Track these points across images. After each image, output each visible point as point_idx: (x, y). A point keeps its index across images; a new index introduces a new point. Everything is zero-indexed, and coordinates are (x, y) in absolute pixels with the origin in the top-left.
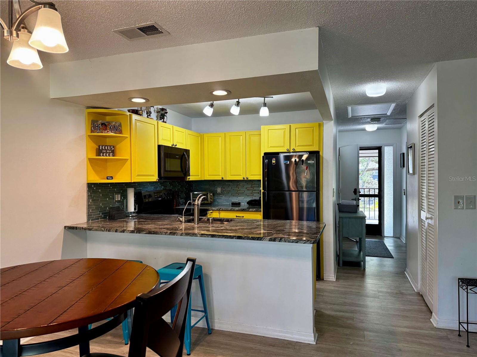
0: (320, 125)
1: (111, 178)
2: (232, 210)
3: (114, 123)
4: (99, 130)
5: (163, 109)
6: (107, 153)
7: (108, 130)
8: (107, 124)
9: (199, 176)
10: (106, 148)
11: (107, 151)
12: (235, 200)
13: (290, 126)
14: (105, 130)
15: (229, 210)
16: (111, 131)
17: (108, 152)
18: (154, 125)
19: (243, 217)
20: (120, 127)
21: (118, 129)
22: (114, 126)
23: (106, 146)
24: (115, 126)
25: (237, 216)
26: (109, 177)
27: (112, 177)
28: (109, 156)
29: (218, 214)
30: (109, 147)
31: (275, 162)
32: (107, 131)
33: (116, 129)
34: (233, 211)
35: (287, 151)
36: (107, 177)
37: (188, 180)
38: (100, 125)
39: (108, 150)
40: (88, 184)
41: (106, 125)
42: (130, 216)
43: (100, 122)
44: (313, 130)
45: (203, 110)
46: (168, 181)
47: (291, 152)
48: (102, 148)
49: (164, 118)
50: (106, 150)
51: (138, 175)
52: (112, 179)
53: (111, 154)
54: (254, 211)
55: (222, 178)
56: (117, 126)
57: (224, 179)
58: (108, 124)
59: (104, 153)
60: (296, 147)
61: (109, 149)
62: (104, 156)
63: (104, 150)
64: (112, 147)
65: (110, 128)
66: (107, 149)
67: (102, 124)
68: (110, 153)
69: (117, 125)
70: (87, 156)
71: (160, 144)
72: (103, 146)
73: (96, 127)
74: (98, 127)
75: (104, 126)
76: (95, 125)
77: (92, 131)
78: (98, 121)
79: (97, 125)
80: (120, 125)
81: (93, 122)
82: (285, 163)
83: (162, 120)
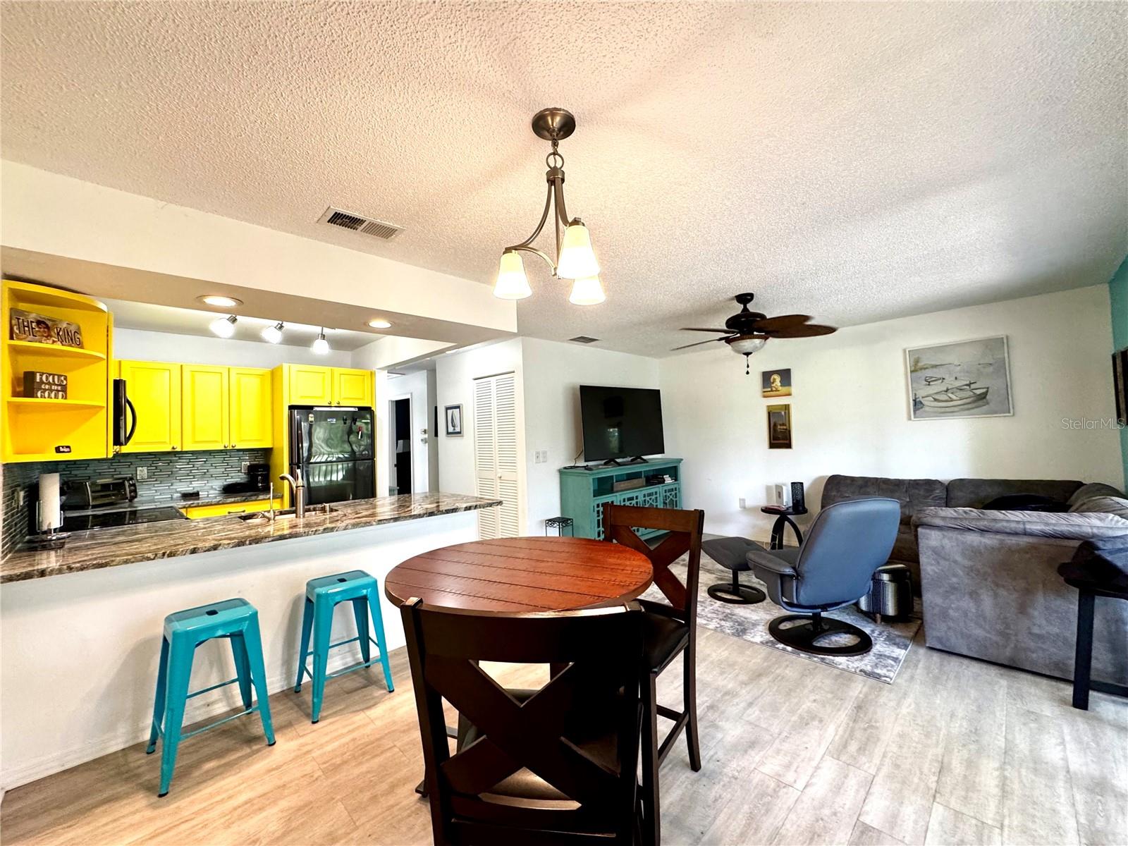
0: (371, 374)
1: (68, 450)
3: (65, 325)
6: (51, 390)
7: (55, 339)
8: (49, 324)
10: (51, 379)
11: (51, 387)
12: (180, 488)
13: (332, 369)
14: (46, 337)
16: (61, 342)
17: (54, 390)
20: (78, 336)
21: (74, 338)
22: (66, 331)
23: (50, 375)
24: (69, 330)
27: (68, 447)
28: (56, 397)
30: (56, 377)
31: (313, 419)
32: (51, 341)
33: (72, 340)
36: (59, 448)
38: (33, 324)
39: (54, 384)
40: (5, 466)
41: (47, 327)
48: (41, 379)
50: (49, 383)
52: (70, 452)
53: (61, 394)
56: (73, 333)
58: (53, 325)
59: (45, 390)
60: (341, 399)
61: (56, 382)
62: (45, 398)
63: (46, 384)
64: (62, 379)
65: (58, 334)
66: (51, 381)
67: (38, 322)
68: (58, 391)
69: (73, 329)
70: (3, 397)
72: (43, 373)
73: (24, 326)
75: (44, 328)
76: (21, 321)
77: (15, 336)
78: (27, 314)
79: (25, 323)
80: (79, 331)
81: (16, 314)
82: (329, 421)
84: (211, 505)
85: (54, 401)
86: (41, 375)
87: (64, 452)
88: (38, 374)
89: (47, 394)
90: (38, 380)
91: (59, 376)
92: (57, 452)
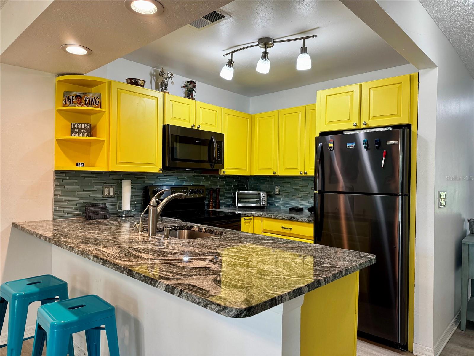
0: (411, 79)
2: (276, 217)
3: (91, 95)
4: (72, 104)
5: (190, 82)
6: (80, 132)
7: (83, 104)
8: (82, 96)
9: (246, 169)
10: (80, 126)
11: (80, 130)
12: (297, 204)
13: (361, 86)
14: (79, 103)
15: (273, 217)
16: (87, 105)
17: (82, 132)
18: (158, 98)
19: (291, 229)
20: (99, 100)
21: (96, 102)
22: (91, 98)
23: (79, 124)
24: (93, 97)
25: (283, 227)
26: (79, 163)
27: (83, 164)
28: (83, 135)
29: (260, 222)
30: (83, 125)
31: (332, 145)
32: (81, 105)
33: (93, 102)
34: (278, 219)
35: (354, 127)
36: (77, 164)
37: (222, 174)
38: (74, 98)
39: (82, 129)
40: (56, 172)
41: (81, 98)
42: (123, 216)
43: (74, 93)
44: (399, 89)
45: (219, 73)
46: (202, 175)
47: (362, 128)
48: (74, 126)
49: (192, 95)
50: (79, 128)
51: (121, 163)
53: (86, 134)
54: (306, 222)
55: (274, 173)
56: (95, 99)
57: (277, 174)
58: (84, 96)
59: (77, 132)
60: (369, 119)
63: (77, 129)
64: (87, 125)
65: (86, 100)
66: (80, 127)
67: (77, 96)
68: (84, 132)
69: (95, 96)
70: (55, 137)
71: (166, 123)
72: (76, 123)
73: (69, 100)
74: (71, 100)
75: (79, 99)
76: (67, 97)
77: (64, 105)
78: (72, 93)
79: (69, 98)
80: (100, 97)
81: (66, 94)
82: (348, 146)
83: (190, 96)
84: (271, 218)
85: (81, 137)
86: (74, 125)
87: (80, 166)
88: (73, 124)
89: (77, 134)
90: (72, 127)
91: (85, 124)
92: (77, 166)
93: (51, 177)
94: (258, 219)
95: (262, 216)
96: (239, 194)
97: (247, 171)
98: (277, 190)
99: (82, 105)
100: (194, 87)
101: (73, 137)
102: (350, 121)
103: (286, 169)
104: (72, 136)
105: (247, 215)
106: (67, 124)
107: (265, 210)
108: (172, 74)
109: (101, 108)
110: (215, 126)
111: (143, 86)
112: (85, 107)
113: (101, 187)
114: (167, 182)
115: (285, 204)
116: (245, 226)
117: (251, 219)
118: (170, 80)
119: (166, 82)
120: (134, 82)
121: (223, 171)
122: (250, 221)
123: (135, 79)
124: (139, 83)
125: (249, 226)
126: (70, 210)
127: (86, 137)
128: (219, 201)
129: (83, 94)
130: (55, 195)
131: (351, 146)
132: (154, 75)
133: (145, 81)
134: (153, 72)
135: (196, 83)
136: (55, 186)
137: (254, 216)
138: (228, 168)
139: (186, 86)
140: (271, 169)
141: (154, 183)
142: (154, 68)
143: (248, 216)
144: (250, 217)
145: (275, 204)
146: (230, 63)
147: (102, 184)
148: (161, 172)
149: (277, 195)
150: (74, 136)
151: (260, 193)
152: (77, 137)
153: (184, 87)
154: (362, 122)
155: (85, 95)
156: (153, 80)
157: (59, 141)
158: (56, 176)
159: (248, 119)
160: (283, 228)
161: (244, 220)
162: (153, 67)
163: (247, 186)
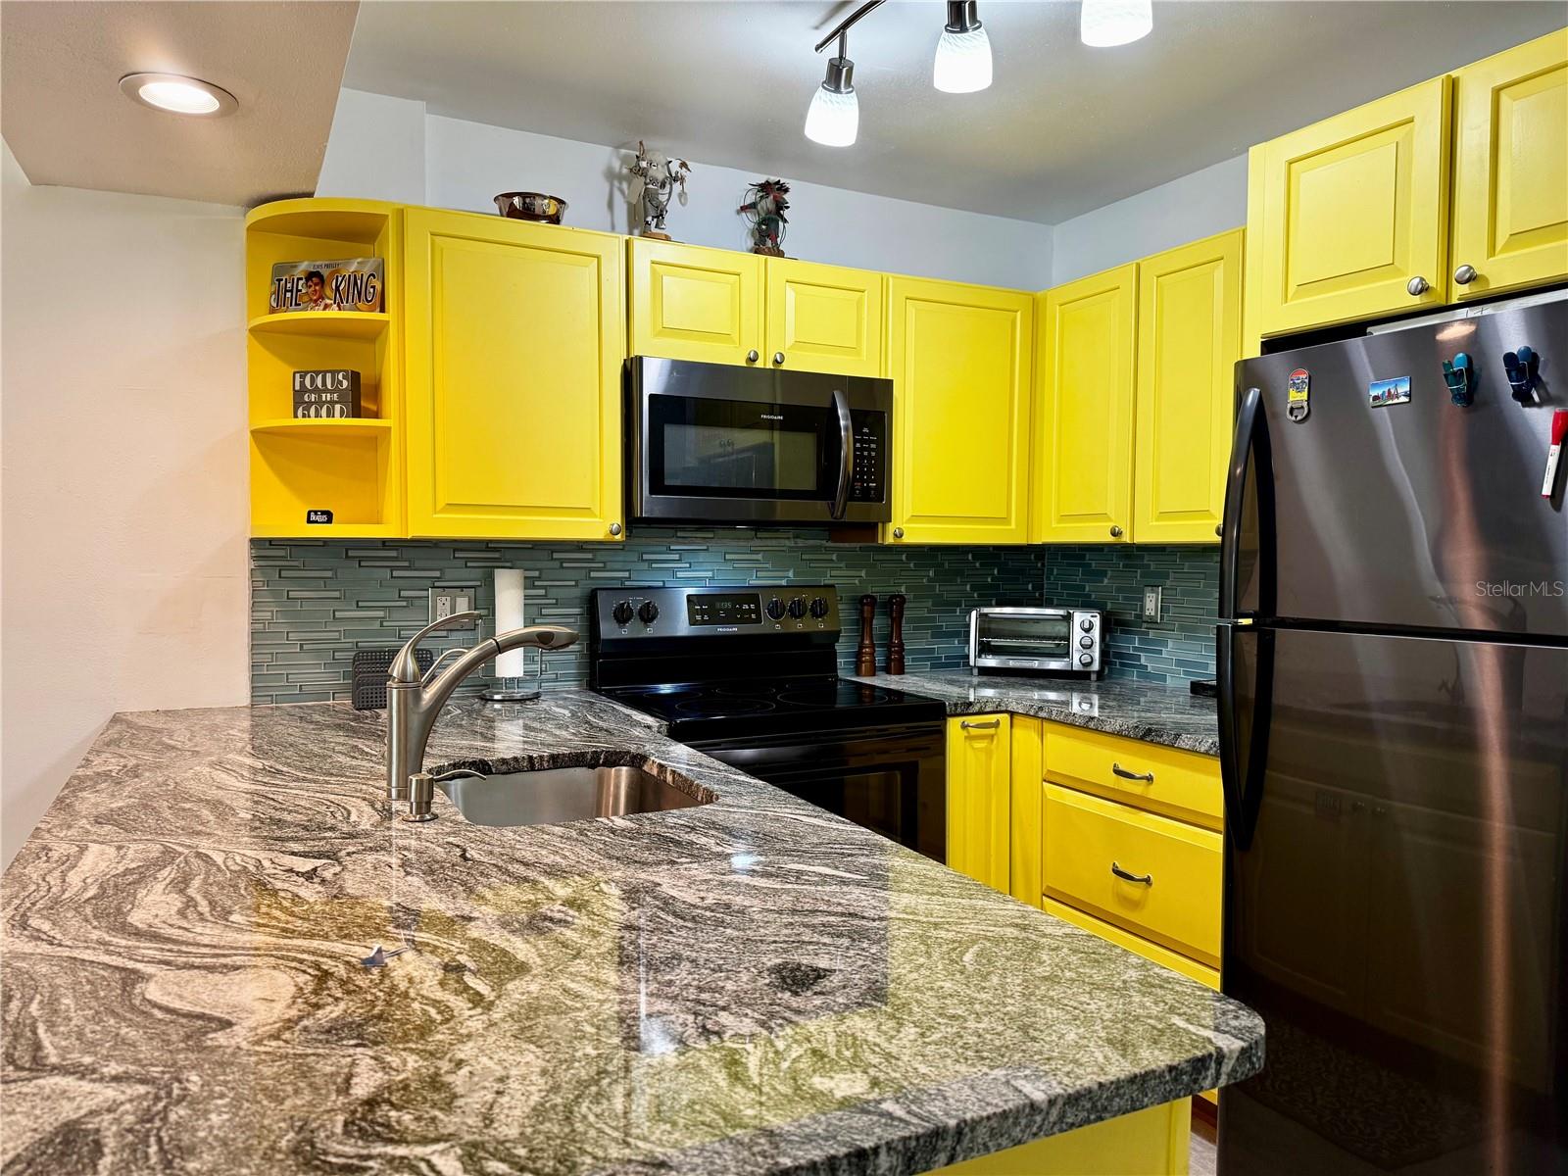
1: (326, 517)
2: (1092, 725)
3: (353, 267)
4: (296, 305)
5: (765, 188)
6: (320, 403)
7: (328, 301)
8: (325, 272)
9: (1005, 520)
10: (319, 381)
11: (320, 397)
14: (316, 301)
16: (339, 306)
17: (326, 402)
18: (598, 257)
19: (1150, 779)
20: (376, 282)
21: (369, 292)
22: (352, 278)
23: (317, 373)
24: (359, 276)
25: (1121, 768)
26: (316, 512)
27: (329, 514)
28: (330, 413)
29: (1036, 738)
30: (329, 376)
31: (1304, 396)
32: (322, 307)
33: (359, 293)
34: (1093, 731)
35: (1416, 302)
36: (309, 513)
37: (890, 540)
38: (301, 282)
39: (326, 391)
40: (252, 541)
41: (322, 280)
42: (497, 697)
43: (304, 267)
46: (830, 544)
47: (1455, 301)
48: (302, 383)
50: (316, 390)
51: (451, 506)
52: (329, 521)
53: (338, 407)
56: (365, 279)
57: (1126, 539)
58: (332, 273)
59: (310, 404)
60: (1492, 254)
61: (329, 387)
62: (310, 418)
63: (311, 392)
64: (340, 377)
65: (337, 288)
66: (320, 385)
67: (310, 277)
68: (333, 403)
69: (366, 271)
70: (249, 424)
71: (636, 352)
72: (307, 373)
73: (286, 291)
74: (291, 291)
75: (316, 285)
76: (282, 283)
77: (273, 311)
78: (295, 266)
79: (289, 285)
80: (380, 272)
81: (280, 271)
82: (1376, 398)
83: (769, 243)
85: (324, 421)
86: (303, 377)
87: (316, 522)
88: (298, 375)
89: (312, 411)
90: (297, 388)
91: (334, 373)
92: (309, 521)
93: (241, 563)
94: (1026, 727)
95: (1042, 714)
96: (982, 617)
97: (1013, 526)
98: (1151, 604)
99: (326, 307)
100: (780, 206)
101: (301, 421)
102: (1399, 273)
103: (1164, 515)
104: (296, 416)
105: (976, 708)
106: (281, 376)
107: (1094, 685)
108: (683, 165)
109: (383, 310)
110: (854, 350)
111: (555, 219)
112: (333, 313)
113: (424, 593)
114: (679, 575)
115: (1180, 663)
116: (970, 752)
117: (997, 724)
118: (677, 186)
119: (663, 198)
120: (523, 208)
121: (891, 527)
122: (992, 731)
123: (523, 195)
124: (538, 211)
125: (989, 753)
126: (316, 674)
127: (338, 421)
128: (901, 645)
129: (327, 266)
130: (254, 621)
131: (1390, 396)
132: (620, 178)
133: (561, 202)
134: (616, 165)
135: (786, 190)
136: (255, 591)
137: (1012, 714)
138: (915, 518)
139: (753, 206)
140: (1104, 517)
141: (629, 579)
142: (623, 151)
143: (980, 713)
144: (993, 718)
145: (1143, 661)
146: (838, 74)
147: (429, 583)
148: (618, 537)
149: (1152, 621)
150: (304, 416)
151: (1068, 618)
152: (313, 421)
153: (743, 209)
154: (1458, 270)
155: (335, 273)
156: (617, 195)
157: (262, 437)
158: (255, 558)
159: (1019, 313)
160: (1118, 772)
161: (964, 726)
162: (618, 147)
163: (1039, 587)
